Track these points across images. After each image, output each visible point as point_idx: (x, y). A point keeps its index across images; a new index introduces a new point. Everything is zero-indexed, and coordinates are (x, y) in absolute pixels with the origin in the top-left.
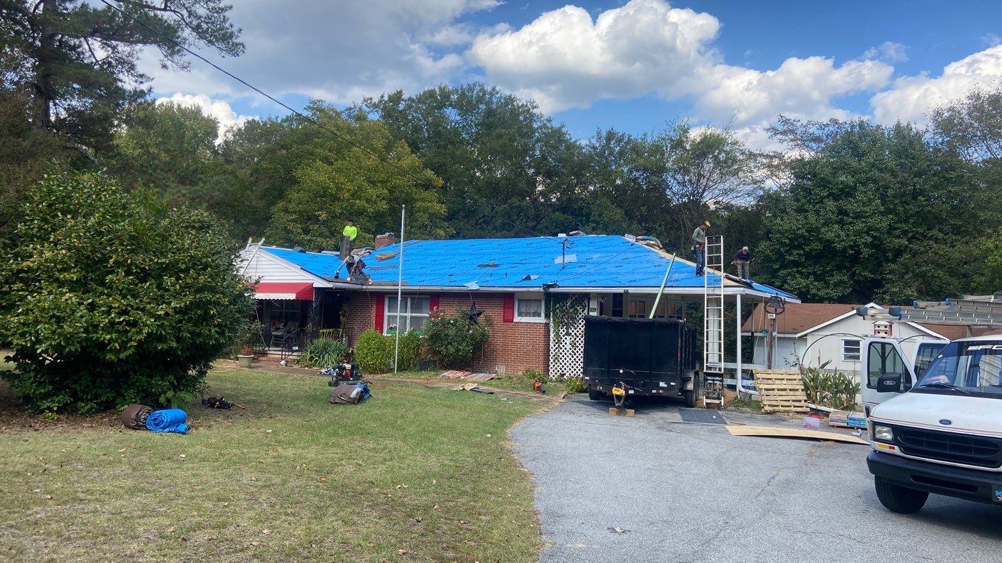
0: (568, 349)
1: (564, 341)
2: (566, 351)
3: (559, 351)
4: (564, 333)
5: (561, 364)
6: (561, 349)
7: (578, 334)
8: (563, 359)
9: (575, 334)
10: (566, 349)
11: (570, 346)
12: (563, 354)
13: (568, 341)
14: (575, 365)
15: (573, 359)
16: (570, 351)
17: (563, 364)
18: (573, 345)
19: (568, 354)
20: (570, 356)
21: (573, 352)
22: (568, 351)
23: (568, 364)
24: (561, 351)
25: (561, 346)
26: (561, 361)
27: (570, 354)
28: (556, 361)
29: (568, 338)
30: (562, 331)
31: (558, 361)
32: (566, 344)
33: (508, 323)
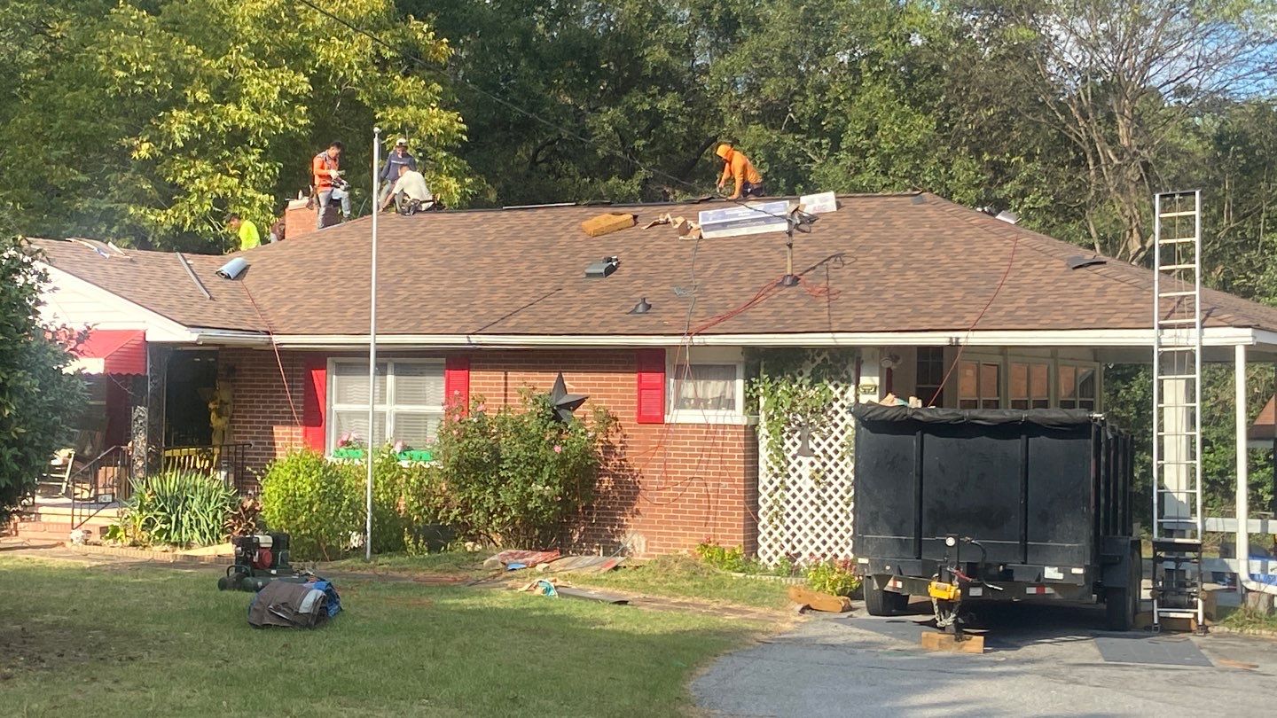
0: (806, 490)
1: (794, 470)
2: (800, 496)
3: (782, 496)
4: (794, 450)
5: (788, 528)
6: (788, 489)
7: (830, 451)
8: (794, 515)
9: (824, 451)
10: (800, 490)
11: (812, 484)
12: (794, 502)
13: (806, 471)
14: (824, 529)
15: (818, 516)
16: (812, 497)
17: (794, 528)
18: (819, 477)
19: (806, 503)
20: (812, 509)
21: (818, 497)
22: (806, 496)
23: (806, 529)
24: (788, 495)
25: (788, 482)
26: (788, 521)
27: (812, 503)
28: (776, 522)
29: (806, 461)
30: (791, 446)
31: (782, 521)
32: (800, 477)
33: (649, 427)
